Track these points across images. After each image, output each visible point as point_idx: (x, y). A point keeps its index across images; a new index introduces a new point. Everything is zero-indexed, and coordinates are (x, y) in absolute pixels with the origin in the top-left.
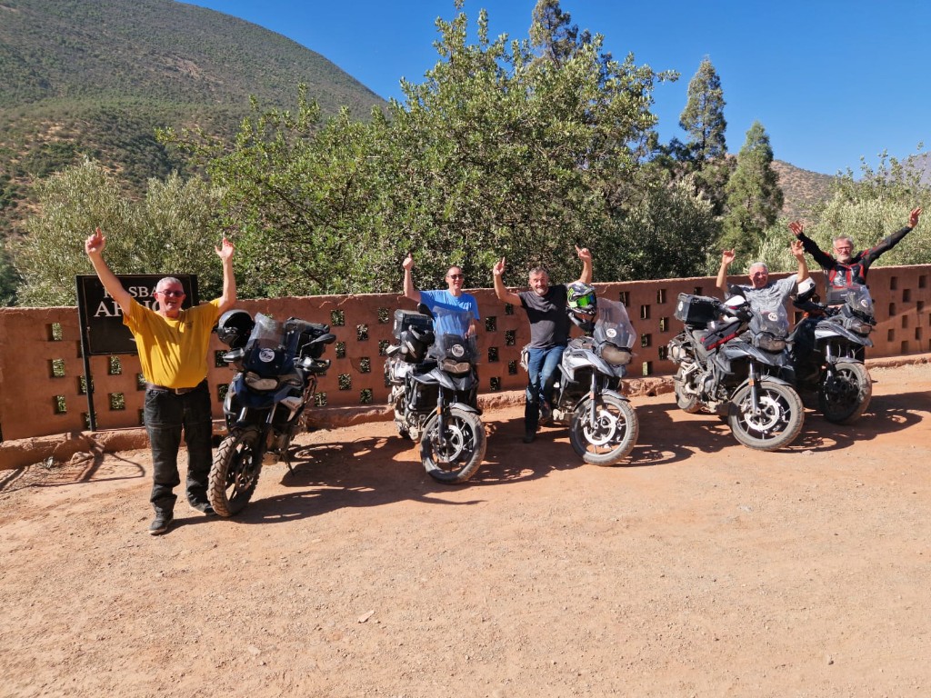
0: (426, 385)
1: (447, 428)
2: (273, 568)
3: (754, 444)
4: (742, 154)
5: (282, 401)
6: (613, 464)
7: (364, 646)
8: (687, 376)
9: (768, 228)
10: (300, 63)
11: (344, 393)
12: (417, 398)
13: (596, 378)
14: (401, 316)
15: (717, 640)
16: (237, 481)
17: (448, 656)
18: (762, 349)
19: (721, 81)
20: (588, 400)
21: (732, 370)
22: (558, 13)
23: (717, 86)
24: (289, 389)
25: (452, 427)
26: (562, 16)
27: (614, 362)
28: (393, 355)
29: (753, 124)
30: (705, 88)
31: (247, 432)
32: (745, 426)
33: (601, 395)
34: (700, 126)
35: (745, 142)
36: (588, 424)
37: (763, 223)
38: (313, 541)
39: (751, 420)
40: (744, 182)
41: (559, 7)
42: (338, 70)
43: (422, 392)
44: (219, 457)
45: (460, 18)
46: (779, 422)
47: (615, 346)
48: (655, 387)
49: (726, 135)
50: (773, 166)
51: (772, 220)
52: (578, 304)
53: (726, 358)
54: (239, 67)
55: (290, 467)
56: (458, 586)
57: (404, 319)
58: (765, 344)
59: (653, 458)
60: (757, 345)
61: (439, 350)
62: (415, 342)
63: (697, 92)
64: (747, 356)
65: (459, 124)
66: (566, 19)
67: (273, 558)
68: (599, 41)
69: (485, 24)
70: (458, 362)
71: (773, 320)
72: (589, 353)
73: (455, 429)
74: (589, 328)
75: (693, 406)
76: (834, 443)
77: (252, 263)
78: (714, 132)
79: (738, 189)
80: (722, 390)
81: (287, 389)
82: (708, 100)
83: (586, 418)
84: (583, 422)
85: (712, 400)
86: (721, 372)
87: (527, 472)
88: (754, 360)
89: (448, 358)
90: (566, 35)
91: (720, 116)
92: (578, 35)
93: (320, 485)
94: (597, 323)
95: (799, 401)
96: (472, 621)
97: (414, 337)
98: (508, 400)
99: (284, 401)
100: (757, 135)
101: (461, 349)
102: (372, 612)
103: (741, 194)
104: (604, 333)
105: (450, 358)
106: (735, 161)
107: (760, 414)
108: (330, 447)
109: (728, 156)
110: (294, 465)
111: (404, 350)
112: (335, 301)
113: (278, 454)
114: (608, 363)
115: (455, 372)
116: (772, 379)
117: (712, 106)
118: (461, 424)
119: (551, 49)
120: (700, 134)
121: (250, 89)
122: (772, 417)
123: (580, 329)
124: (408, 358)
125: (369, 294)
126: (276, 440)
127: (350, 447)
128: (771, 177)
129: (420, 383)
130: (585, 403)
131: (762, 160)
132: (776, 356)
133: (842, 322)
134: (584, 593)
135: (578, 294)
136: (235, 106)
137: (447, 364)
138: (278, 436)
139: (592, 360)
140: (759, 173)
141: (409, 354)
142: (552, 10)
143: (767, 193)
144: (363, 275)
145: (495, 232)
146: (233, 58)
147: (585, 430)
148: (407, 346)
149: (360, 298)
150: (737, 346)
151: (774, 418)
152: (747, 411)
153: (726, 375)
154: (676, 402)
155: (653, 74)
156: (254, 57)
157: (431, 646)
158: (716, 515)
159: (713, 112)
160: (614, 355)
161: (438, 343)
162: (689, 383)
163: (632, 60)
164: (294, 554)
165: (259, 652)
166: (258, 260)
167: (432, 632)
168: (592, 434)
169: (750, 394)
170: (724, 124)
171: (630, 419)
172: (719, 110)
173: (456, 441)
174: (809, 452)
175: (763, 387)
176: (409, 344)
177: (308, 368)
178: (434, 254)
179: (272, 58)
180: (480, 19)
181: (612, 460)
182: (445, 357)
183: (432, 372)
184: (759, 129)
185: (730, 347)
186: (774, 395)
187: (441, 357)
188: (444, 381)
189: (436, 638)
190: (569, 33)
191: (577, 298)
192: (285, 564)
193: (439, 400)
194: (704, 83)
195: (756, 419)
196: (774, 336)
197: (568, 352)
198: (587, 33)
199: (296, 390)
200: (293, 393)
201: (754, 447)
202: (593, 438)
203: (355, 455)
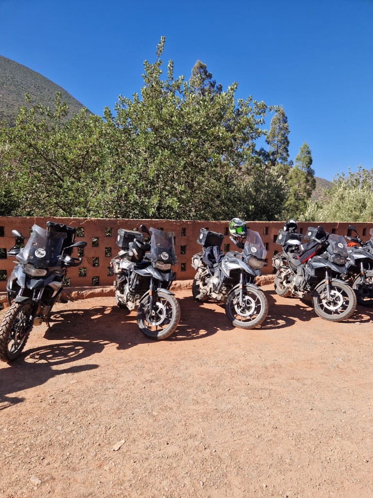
0: (142, 276)
1: (155, 304)
2: (44, 405)
3: (327, 317)
4: (297, 159)
5: (49, 284)
6: (253, 328)
7: (122, 474)
8: (285, 276)
9: (307, 199)
10: (49, 90)
11: (82, 279)
12: (136, 284)
13: (243, 276)
14: (123, 233)
15: (368, 462)
16: (16, 337)
17: (187, 481)
18: (334, 263)
19: (288, 120)
20: (237, 289)
21: (316, 275)
22: (206, 72)
23: (285, 122)
24: (55, 276)
25: (158, 304)
26: (208, 74)
27: (255, 267)
28: (122, 257)
29: (304, 144)
30: (280, 122)
31: (25, 304)
32: (322, 306)
33: (246, 286)
34: (276, 142)
35: (299, 153)
36: (238, 304)
37: (305, 197)
38: (72, 382)
39: (326, 303)
40: (297, 174)
41: (206, 69)
42: (71, 97)
43: (139, 281)
44: (5, 322)
45: (159, 62)
46: (343, 305)
47: (255, 257)
48: (260, 281)
49: (289, 148)
50: (312, 167)
51: (309, 195)
52: (236, 231)
53: (312, 267)
54: (12, 88)
55: (49, 326)
56: (180, 419)
57: (125, 234)
58: (336, 261)
59: (274, 325)
60: (332, 261)
61: (153, 255)
62: (138, 249)
63: (276, 124)
64: (324, 267)
65: (157, 122)
66: (210, 76)
67: (43, 396)
68: (236, 86)
69: (171, 68)
70: (165, 263)
71: (340, 247)
72: (240, 261)
73: (160, 305)
74: (241, 246)
75: (286, 293)
76: (369, 317)
77: (24, 195)
78: (283, 146)
79: (294, 177)
80: (308, 286)
81: (53, 276)
82: (281, 129)
83: (237, 300)
84: (235, 302)
85: (300, 291)
86: (309, 275)
87: (202, 332)
88: (329, 269)
89: (158, 260)
90: (209, 85)
91: (286, 139)
92: (215, 86)
93: (72, 339)
94: (246, 244)
95: (354, 294)
96: (197, 449)
97: (137, 246)
98: (180, 286)
99: (51, 284)
100: (306, 150)
101: (167, 255)
102: (123, 441)
103: (295, 180)
104: (250, 249)
105: (160, 260)
106: (293, 162)
107: (332, 300)
108: (75, 312)
109: (289, 159)
110: (51, 324)
111: (131, 254)
112: (79, 221)
113: (42, 318)
114: (251, 267)
115: (162, 269)
116: (338, 281)
117: (282, 132)
118: (164, 302)
119: (201, 92)
120: (276, 146)
121: (18, 101)
122: (338, 302)
123: (237, 247)
124: (133, 259)
125: (100, 218)
126: (42, 309)
127: (88, 313)
128: (310, 173)
129: (139, 275)
130: (235, 290)
131: (307, 163)
132: (342, 268)
133: (369, 250)
134: (267, 424)
135: (236, 225)
136: (9, 110)
137: (157, 264)
138: (44, 307)
139: (241, 265)
140: (305, 170)
141: (133, 256)
142: (202, 70)
143: (308, 181)
144: (96, 207)
145: (178, 187)
146: (9, 83)
147: (236, 307)
148: (133, 251)
149: (95, 220)
150: (319, 261)
151: (340, 303)
152: (324, 299)
153: (311, 277)
154: (274, 290)
155: (266, 107)
156: (22, 83)
157: (173, 472)
158: (324, 363)
159: (283, 135)
160: (255, 263)
161: (152, 250)
162: (285, 281)
163: (251, 100)
164: (58, 392)
165: (40, 482)
166: (28, 193)
167: (170, 460)
168: (240, 310)
169: (326, 288)
170: (288, 143)
171: (264, 301)
172: (286, 135)
173: (161, 312)
174: (358, 323)
175: (333, 285)
176: (134, 250)
177: (68, 263)
178: (140, 197)
179: (32, 85)
180: (169, 65)
181: (253, 326)
182: (157, 260)
183: (148, 268)
184: (306, 146)
185: (314, 261)
186: (339, 290)
187: (154, 259)
188: (156, 275)
189: (174, 465)
190: (211, 84)
191: (236, 228)
192: (53, 400)
193: (151, 286)
194: (279, 119)
195: (329, 303)
196: (341, 256)
197: (226, 260)
198: (220, 85)
199: (59, 276)
200: (57, 279)
201: (328, 319)
202: (241, 312)
203: (92, 318)
